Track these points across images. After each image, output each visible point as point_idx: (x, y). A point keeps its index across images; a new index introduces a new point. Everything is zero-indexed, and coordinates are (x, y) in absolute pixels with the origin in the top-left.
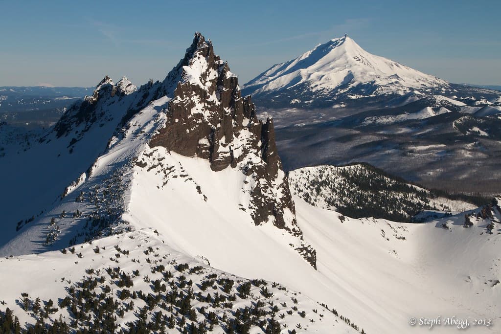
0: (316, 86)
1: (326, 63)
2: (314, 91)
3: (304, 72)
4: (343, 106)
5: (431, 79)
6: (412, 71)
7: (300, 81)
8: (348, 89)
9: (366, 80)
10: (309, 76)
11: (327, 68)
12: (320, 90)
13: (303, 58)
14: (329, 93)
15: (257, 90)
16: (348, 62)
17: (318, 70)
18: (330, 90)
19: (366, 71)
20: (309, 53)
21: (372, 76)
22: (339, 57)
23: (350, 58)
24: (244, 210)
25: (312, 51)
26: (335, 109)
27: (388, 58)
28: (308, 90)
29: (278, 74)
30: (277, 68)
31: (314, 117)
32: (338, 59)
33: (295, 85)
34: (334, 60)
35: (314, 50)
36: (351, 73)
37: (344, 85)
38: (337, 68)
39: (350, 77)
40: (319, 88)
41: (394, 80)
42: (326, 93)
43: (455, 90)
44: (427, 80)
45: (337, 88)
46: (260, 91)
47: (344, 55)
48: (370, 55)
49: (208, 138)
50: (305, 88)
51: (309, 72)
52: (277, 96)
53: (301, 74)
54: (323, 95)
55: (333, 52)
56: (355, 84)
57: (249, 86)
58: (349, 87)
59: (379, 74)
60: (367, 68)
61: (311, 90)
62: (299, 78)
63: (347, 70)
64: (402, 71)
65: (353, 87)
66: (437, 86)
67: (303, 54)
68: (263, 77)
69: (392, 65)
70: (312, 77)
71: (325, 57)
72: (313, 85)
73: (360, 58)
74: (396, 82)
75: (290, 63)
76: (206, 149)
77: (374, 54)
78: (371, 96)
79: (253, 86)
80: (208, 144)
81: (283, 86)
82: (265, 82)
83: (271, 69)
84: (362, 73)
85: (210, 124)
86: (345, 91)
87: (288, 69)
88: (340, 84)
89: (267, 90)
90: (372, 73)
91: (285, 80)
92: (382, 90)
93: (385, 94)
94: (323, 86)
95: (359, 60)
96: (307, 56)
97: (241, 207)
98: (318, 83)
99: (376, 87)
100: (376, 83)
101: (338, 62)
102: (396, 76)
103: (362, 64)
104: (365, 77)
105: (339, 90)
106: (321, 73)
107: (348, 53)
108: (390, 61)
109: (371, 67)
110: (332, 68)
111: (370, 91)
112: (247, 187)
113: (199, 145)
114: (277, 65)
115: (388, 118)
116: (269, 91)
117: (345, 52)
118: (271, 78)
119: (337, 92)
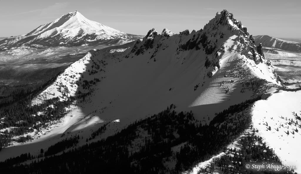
0: (66, 35)
1: (69, 24)
2: (65, 38)
3: (58, 29)
4: (87, 45)
5: (119, 32)
6: (109, 28)
7: (57, 33)
8: (82, 37)
9: (90, 33)
10: (61, 31)
11: (69, 27)
12: (68, 38)
13: (55, 22)
14: (73, 39)
15: (35, 38)
16: (79, 24)
17: (65, 28)
18: (73, 38)
19: (89, 28)
20: (58, 19)
21: (91, 30)
22: (75, 21)
23: (80, 22)
24: (273, 79)
25: (60, 18)
26: (83, 46)
27: (98, 22)
28: (62, 37)
29: (44, 30)
30: (42, 27)
31: (75, 50)
32: (74, 22)
33: (55, 35)
34: (72, 23)
35: (61, 18)
36: (82, 29)
37: (79, 35)
38: (74, 27)
39: (81, 32)
40: (67, 36)
41: (103, 32)
42: (71, 39)
43: (131, 37)
44: (117, 32)
45: (76, 36)
46: (36, 38)
47: (77, 20)
48: (89, 20)
49: (251, 51)
50: (60, 37)
51: (61, 29)
52: (47, 41)
53: (57, 30)
54: (70, 40)
55: (71, 19)
56: (85, 35)
57: (29, 36)
58: (83, 36)
59: (95, 29)
60: (89, 27)
61: (64, 38)
62: (56, 32)
63: (79, 28)
64: (105, 28)
65: (84, 36)
66: (122, 35)
67: (55, 20)
68: (35, 32)
69: (100, 25)
70: (63, 31)
71: (67, 21)
72: (64, 35)
73: (84, 22)
74: (104, 33)
75: (49, 25)
76: (251, 56)
77: (91, 20)
78: (95, 40)
79: (31, 36)
80: (252, 54)
81: (48, 36)
82: (37, 34)
83: (39, 27)
84: (87, 29)
85: (250, 46)
86: (81, 38)
87: (48, 27)
88: (77, 35)
89: (40, 38)
90: (92, 29)
91: (49, 33)
92: (99, 37)
93: (101, 39)
94: (69, 35)
95: (84, 23)
96: (58, 21)
97: (272, 78)
98: (66, 34)
99: (96, 36)
100: (96, 34)
101: (74, 24)
102: (103, 30)
103: (86, 25)
104: (89, 31)
105: (78, 37)
106: (67, 29)
107: (78, 20)
108: (98, 23)
109: (90, 26)
110: (72, 27)
111: (94, 37)
112: (270, 70)
113: (249, 54)
114: (42, 25)
115: (121, 50)
116: (41, 38)
117: (77, 19)
118: (40, 32)
119: (77, 38)
